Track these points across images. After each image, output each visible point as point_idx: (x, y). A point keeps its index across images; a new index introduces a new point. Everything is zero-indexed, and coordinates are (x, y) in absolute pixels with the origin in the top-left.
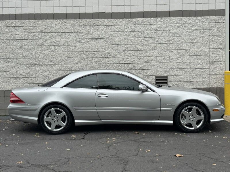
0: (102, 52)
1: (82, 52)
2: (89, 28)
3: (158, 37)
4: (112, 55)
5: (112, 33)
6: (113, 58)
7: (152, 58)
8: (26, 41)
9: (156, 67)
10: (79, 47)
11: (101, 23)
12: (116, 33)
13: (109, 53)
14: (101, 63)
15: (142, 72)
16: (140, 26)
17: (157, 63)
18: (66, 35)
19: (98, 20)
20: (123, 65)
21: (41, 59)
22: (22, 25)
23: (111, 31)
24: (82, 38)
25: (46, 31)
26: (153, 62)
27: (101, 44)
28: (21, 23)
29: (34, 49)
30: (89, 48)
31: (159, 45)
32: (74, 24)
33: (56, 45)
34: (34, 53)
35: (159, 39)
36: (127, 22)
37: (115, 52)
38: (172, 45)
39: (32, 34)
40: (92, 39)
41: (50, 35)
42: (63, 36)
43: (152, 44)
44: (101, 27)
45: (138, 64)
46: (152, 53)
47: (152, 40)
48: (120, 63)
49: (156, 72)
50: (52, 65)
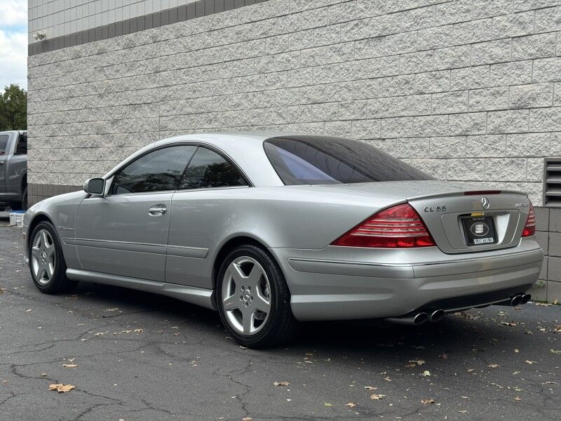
0: (389, 79)
1: (343, 84)
4: (416, 88)
5: (419, 11)
6: (418, 97)
7: (537, 89)
8: (238, 63)
9: (550, 124)
10: (337, 68)
12: (430, 9)
13: (407, 82)
14: (387, 114)
15: (501, 145)
17: (554, 109)
18: (312, 37)
20: (442, 118)
21: (262, 111)
22: (235, 22)
23: (416, 5)
24: (346, 39)
25: (274, 32)
26: (540, 102)
27: (390, 53)
28: (231, 18)
29: (252, 83)
30: (359, 70)
33: (292, 69)
37: (424, 75)
39: (249, 45)
40: (368, 39)
41: (281, 41)
42: (305, 40)
43: (541, 36)
45: (490, 113)
46: (540, 69)
47: (541, 21)
48: (438, 112)
49: (547, 144)
50: (281, 126)
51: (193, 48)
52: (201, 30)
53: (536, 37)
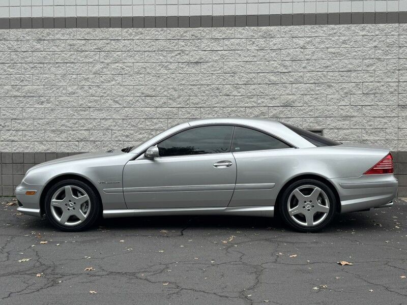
0: (206, 86)
1: (171, 87)
2: (183, 44)
3: (307, 60)
4: (225, 91)
5: (224, 53)
6: (226, 97)
7: (295, 98)
8: (72, 65)
9: (302, 114)
10: (165, 77)
11: (205, 34)
12: (231, 52)
13: (218, 89)
14: (204, 105)
16: (274, 41)
17: (303, 107)
18: (143, 56)
19: (199, 28)
20: (242, 109)
21: (99, 98)
22: (66, 37)
23: (222, 49)
24: (171, 61)
25: (108, 48)
26: (297, 104)
27: (205, 72)
28: (63, 34)
29: (87, 79)
30: (183, 80)
31: (309, 74)
32: (157, 36)
33: (126, 74)
34: (86, 88)
35: (308, 63)
36: (252, 34)
37: (229, 86)
38: (331, 74)
39: (82, 54)
40: (189, 63)
41: (115, 55)
42: (137, 57)
43: (296, 73)
44: (206, 41)
45: (270, 108)
46: (296, 88)
47: (295, 66)
48: (238, 105)
49: (301, 123)
50: (118, 109)
51: (19, 50)
52: (28, 38)
53: (293, 73)
